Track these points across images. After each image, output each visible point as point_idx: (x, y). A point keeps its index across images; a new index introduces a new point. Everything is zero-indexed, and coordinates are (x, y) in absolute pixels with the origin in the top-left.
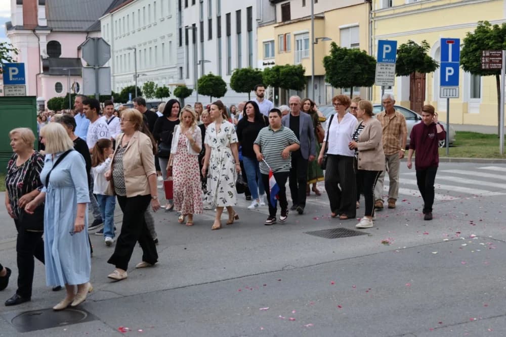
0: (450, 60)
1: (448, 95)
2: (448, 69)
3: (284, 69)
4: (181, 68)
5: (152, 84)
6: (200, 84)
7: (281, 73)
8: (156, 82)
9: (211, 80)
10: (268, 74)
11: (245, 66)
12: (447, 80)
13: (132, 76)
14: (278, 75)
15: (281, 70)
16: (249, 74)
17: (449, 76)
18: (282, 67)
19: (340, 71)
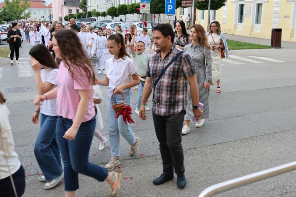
0: (171, 2)
1: (169, 18)
2: (169, 6)
3: (136, 5)
4: (112, 4)
5: (95, 10)
6: (108, 11)
7: (134, 7)
8: (97, 10)
9: (113, 9)
10: (129, 7)
11: (133, 2)
12: (169, 11)
13: (96, 7)
14: (133, 8)
15: (134, 5)
16: (124, 7)
17: (170, 10)
18: (135, 4)
19: (153, 6)
